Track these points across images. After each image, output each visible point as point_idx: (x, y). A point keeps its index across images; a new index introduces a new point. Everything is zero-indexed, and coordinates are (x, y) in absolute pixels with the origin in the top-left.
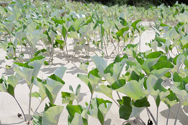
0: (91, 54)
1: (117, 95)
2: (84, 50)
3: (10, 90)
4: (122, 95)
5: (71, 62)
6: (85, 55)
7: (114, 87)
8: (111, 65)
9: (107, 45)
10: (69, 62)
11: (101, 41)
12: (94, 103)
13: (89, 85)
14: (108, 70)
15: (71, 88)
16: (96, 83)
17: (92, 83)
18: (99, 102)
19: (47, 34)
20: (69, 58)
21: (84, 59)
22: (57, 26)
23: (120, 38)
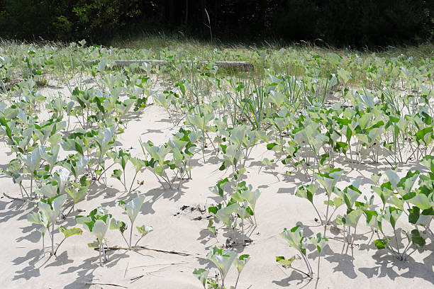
0: (381, 159)
1: (407, 206)
2: (371, 154)
3: (310, 196)
4: (412, 205)
5: (355, 169)
6: (372, 161)
7: (405, 198)
8: (404, 180)
9: (403, 145)
10: (353, 169)
11: (394, 143)
12: (388, 210)
13: (382, 197)
14: (401, 184)
15: (365, 198)
16: (389, 195)
17: (384, 195)
18: (391, 210)
19: (329, 136)
20: (353, 164)
21: (372, 166)
22: (341, 128)
23: (420, 141)
